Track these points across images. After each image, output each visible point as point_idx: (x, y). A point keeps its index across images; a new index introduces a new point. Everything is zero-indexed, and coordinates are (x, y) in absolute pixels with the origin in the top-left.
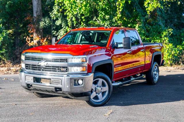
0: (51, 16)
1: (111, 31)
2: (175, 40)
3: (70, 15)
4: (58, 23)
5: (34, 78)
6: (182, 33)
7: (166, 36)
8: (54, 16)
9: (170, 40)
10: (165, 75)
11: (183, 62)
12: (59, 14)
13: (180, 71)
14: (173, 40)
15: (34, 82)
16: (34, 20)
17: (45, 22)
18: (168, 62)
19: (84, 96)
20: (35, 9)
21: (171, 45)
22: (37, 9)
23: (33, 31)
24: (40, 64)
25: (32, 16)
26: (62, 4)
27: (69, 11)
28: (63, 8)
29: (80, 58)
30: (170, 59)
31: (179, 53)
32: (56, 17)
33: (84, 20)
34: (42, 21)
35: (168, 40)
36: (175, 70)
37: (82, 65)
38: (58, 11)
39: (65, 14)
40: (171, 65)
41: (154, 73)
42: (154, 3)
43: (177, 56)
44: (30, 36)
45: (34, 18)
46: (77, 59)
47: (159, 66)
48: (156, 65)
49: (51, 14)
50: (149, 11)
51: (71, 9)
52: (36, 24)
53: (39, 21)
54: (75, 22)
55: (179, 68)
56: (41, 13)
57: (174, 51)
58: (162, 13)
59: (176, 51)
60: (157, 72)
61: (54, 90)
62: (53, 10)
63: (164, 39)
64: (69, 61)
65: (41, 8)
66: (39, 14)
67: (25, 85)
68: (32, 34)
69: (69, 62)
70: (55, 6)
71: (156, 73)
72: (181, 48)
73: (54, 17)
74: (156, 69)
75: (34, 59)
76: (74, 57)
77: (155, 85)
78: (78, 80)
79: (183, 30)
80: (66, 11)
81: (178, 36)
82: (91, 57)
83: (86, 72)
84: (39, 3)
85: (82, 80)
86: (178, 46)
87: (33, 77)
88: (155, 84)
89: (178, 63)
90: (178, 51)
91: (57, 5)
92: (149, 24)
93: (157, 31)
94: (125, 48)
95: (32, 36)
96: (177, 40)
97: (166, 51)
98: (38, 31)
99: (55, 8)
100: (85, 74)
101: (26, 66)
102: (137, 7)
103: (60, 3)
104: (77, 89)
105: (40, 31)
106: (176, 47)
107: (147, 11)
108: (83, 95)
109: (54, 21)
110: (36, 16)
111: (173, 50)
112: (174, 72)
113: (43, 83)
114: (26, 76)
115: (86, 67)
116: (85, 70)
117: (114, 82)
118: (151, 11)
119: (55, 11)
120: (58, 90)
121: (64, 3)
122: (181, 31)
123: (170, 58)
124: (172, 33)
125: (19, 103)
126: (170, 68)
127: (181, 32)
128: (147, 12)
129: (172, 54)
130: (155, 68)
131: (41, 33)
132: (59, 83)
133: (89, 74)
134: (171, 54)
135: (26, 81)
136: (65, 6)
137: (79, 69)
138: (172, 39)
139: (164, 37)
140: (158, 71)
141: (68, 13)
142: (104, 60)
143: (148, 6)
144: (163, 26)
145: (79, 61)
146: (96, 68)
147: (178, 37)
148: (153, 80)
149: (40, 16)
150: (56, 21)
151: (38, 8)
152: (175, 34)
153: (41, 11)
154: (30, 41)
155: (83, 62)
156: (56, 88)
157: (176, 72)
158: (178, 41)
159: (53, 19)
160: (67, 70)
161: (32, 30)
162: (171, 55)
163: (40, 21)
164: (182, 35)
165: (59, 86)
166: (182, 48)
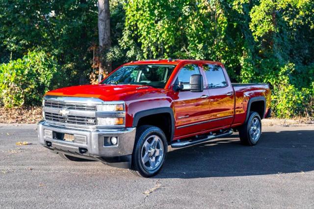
0: (120, 44)
1: (175, 66)
2: (299, 80)
3: (145, 43)
4: (130, 54)
5: (54, 132)
6: (311, 69)
7: (285, 74)
8: (124, 44)
9: (291, 79)
10: (277, 132)
11: (310, 112)
12: (132, 42)
13: (304, 126)
14: (296, 79)
15: (54, 138)
16: (100, 51)
17: (114, 53)
18: (287, 112)
19: (120, 162)
20: (101, 36)
21: (291, 87)
22: (104, 36)
23: (97, 66)
24: (61, 112)
25: (98, 45)
26: (135, 28)
27: (144, 37)
28: (136, 33)
29: (114, 105)
30: (289, 108)
31: (304, 99)
32: (127, 46)
33: (168, 51)
34: (110, 51)
35: (288, 80)
36: (297, 124)
37: (119, 114)
38: (130, 37)
39: (139, 41)
40: (292, 116)
41: (252, 128)
42: (264, 24)
43: (301, 103)
44: (96, 73)
45: (100, 48)
46: (111, 107)
47: (262, 119)
48: (257, 117)
49: (119, 41)
50: (257, 37)
51: (147, 35)
52: (103, 56)
53: (106, 51)
54: (154, 53)
55: (302, 122)
56: (109, 41)
57: (296, 95)
58: (284, 41)
59: (300, 96)
60: (257, 127)
61: (78, 152)
62: (123, 35)
63: (282, 78)
64: (98, 108)
65: (109, 34)
66: (107, 42)
67: (43, 142)
68: (97, 69)
69: (98, 110)
70: (126, 30)
71: (255, 128)
72: (308, 92)
73: (124, 46)
74: (255, 123)
75: (55, 105)
76: (105, 103)
77: (254, 147)
78: (111, 137)
79: (312, 65)
80: (140, 37)
81: (305, 73)
82: (132, 103)
83: (124, 126)
84: (107, 28)
85: (117, 138)
86: (303, 89)
87: (52, 131)
88: (253, 145)
89: (302, 113)
90: (302, 96)
91: (128, 29)
92: (261, 56)
93: (271, 67)
94: (194, 91)
95: (98, 72)
96: (302, 80)
97: (285, 96)
98: (104, 65)
99: (125, 33)
100: (122, 129)
101: (46, 116)
102: (245, 32)
103: (132, 26)
104: (109, 151)
105: (106, 66)
106: (300, 90)
107: (254, 37)
108: (119, 159)
109: (125, 51)
110: (102, 45)
111: (294, 94)
112: (294, 127)
113: (66, 140)
114: (44, 129)
115: (123, 118)
116: (122, 123)
117: (179, 141)
118: (260, 37)
119: (125, 38)
120: (83, 151)
121: (138, 26)
122: (309, 67)
123: (290, 106)
124: (293, 69)
125: (37, 167)
126: (289, 121)
127: (309, 69)
128: (254, 39)
129: (293, 100)
130: (255, 121)
131: (109, 69)
132: (84, 141)
133: (128, 129)
134: (291, 100)
135: (45, 137)
136: (139, 31)
137: (112, 122)
138: (294, 78)
139: (282, 75)
140: (259, 125)
141: (144, 40)
142: (156, 109)
143: (256, 29)
144: (281, 58)
145: (113, 109)
146: (140, 120)
147: (305, 76)
148: (249, 138)
149: (107, 44)
150: (128, 52)
151: (106, 35)
152: (300, 71)
153: (109, 38)
154: (95, 79)
155: (119, 110)
156: (81, 149)
157: (297, 128)
158: (304, 81)
159: (123, 48)
160: (95, 121)
161: (96, 64)
162: (291, 102)
163: (108, 51)
164: (310, 72)
165: (84, 145)
166: (310, 92)
